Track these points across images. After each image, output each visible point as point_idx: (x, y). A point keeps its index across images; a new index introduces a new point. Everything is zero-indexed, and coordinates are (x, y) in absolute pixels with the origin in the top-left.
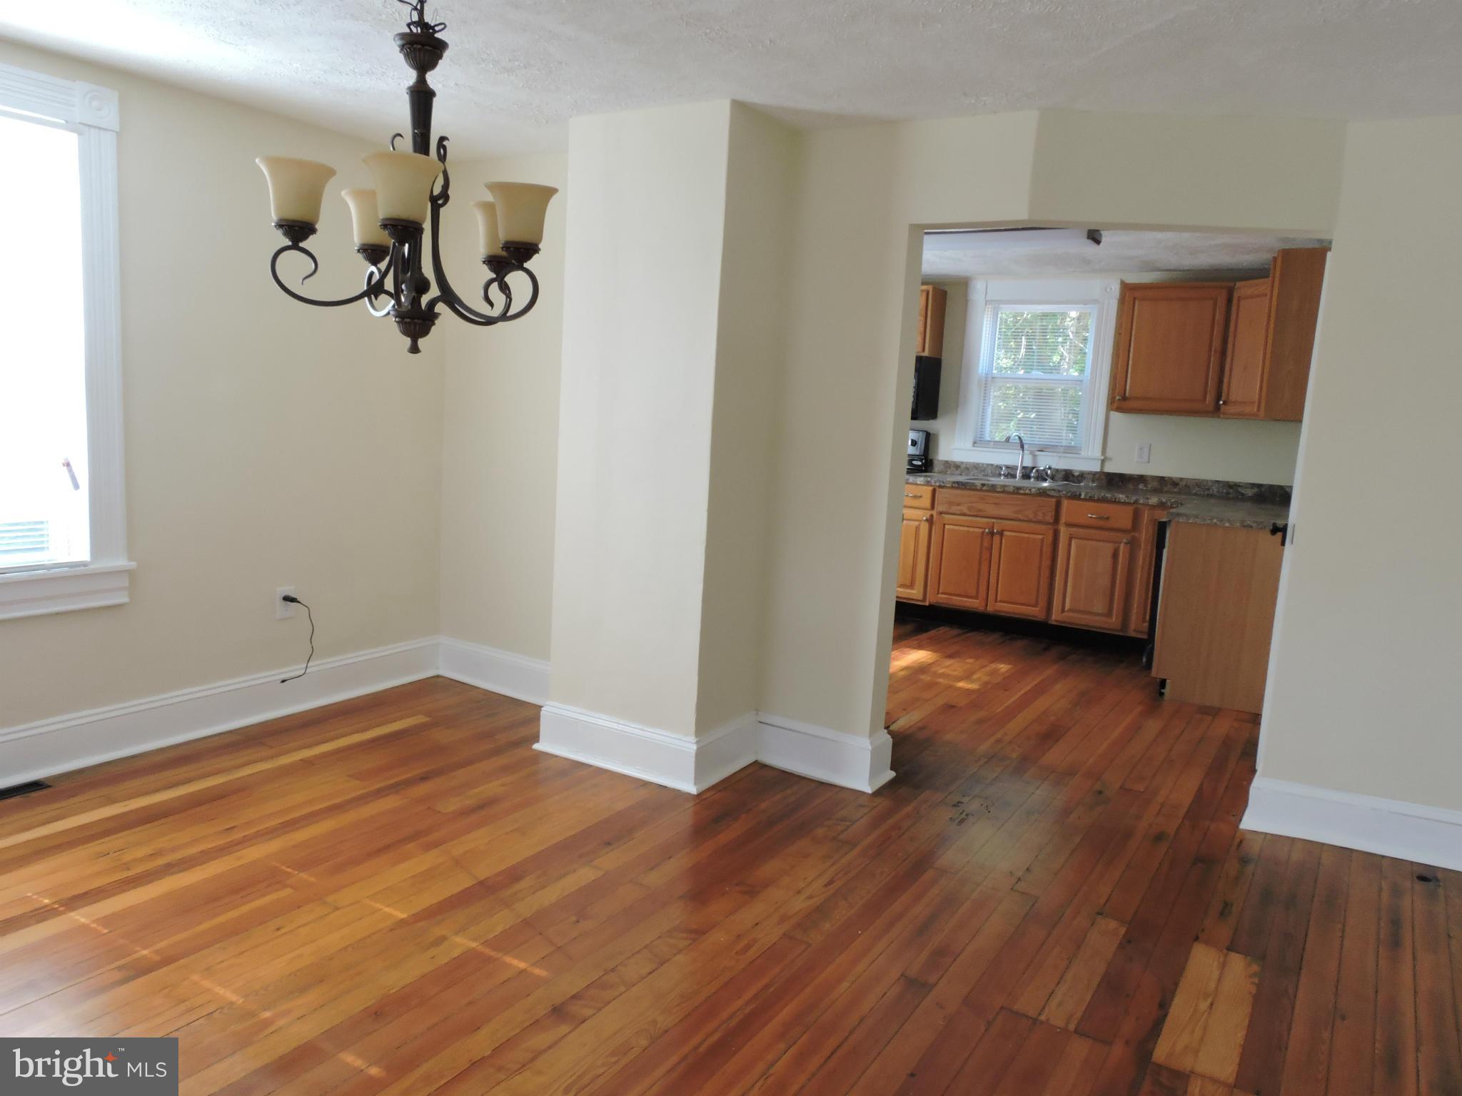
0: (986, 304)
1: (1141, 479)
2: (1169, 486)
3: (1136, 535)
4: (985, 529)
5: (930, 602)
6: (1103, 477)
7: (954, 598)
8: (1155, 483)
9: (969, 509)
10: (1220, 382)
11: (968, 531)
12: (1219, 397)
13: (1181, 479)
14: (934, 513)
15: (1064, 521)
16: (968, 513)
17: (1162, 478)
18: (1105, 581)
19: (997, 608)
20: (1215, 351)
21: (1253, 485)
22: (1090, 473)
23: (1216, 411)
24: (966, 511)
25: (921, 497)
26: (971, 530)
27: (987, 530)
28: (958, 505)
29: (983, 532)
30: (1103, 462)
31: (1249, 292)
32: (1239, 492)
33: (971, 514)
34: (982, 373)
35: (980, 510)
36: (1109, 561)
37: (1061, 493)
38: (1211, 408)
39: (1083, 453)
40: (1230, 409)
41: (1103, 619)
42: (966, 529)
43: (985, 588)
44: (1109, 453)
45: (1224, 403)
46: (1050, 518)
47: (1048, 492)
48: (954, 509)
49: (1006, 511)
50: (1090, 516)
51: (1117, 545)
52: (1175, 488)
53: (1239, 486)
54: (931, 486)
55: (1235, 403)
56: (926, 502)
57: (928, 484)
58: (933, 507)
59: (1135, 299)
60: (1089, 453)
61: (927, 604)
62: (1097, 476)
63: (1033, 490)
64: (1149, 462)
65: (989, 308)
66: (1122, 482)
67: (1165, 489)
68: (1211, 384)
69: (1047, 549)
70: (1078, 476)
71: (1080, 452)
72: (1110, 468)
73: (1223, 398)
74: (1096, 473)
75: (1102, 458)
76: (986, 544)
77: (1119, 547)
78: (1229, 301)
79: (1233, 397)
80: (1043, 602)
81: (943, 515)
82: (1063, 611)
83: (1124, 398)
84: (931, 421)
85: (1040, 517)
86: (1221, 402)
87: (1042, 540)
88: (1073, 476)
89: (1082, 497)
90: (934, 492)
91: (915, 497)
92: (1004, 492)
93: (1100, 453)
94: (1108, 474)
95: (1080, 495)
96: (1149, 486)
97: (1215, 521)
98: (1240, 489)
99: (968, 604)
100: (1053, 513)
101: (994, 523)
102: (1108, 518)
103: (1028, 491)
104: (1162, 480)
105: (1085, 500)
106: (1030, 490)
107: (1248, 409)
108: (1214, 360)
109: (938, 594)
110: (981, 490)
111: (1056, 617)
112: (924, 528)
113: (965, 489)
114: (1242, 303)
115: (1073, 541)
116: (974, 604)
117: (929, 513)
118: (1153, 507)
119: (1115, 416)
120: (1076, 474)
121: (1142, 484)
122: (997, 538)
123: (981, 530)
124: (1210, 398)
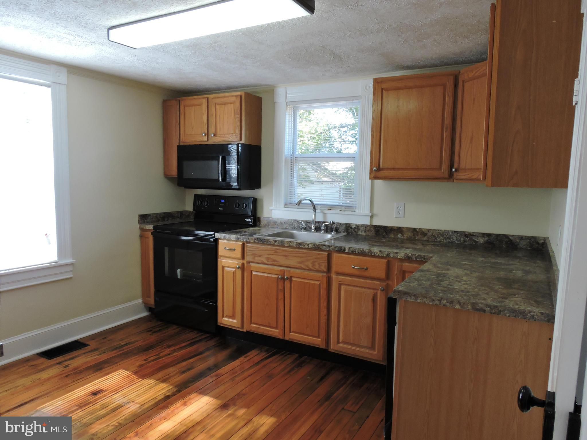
0: (287, 105)
1: (399, 230)
2: (420, 236)
3: (390, 283)
4: (279, 275)
5: (246, 330)
6: (372, 229)
7: (262, 327)
8: (410, 234)
9: (268, 259)
10: (452, 153)
11: (267, 277)
12: (451, 166)
13: (429, 230)
14: (245, 262)
15: (334, 271)
16: (267, 262)
17: (414, 229)
18: (368, 320)
19: (291, 337)
20: (447, 128)
21: (484, 235)
22: (363, 226)
23: (450, 177)
24: (265, 261)
25: (235, 250)
26: (270, 275)
27: (280, 277)
28: (260, 256)
29: (278, 278)
30: (372, 217)
31: (471, 75)
32: (474, 240)
33: (269, 263)
34: (288, 155)
35: (274, 261)
36: (370, 304)
37: (331, 248)
38: (446, 175)
39: (358, 211)
40: (461, 175)
41: (368, 351)
42: (266, 275)
43: (282, 321)
44: (375, 211)
45: (456, 170)
46: (324, 268)
47: (321, 247)
48: (257, 259)
49: (293, 262)
50: (353, 266)
51: (375, 291)
52: (424, 237)
53: (473, 235)
54: (241, 241)
55: (465, 170)
56: (238, 254)
57: (238, 240)
58: (243, 257)
59: (382, 89)
60: (362, 212)
61: (245, 331)
62: (368, 228)
63: (310, 245)
64: (404, 218)
65: (290, 108)
66: (386, 233)
67: (417, 238)
68: (445, 155)
69: (324, 293)
70: (355, 228)
71: (355, 210)
72: (377, 222)
73: (456, 165)
74: (367, 226)
75: (370, 215)
76: (280, 287)
77: (377, 293)
78: (456, 86)
79: (462, 166)
80: (323, 335)
81: (251, 264)
82: (338, 342)
83: (379, 169)
84: (256, 190)
85: (317, 267)
86: (454, 170)
87: (320, 285)
88: (351, 228)
89: (347, 251)
90: (243, 246)
91: (231, 250)
92: (289, 247)
93: (369, 212)
94: (375, 227)
95: (345, 250)
96: (406, 235)
97: (445, 302)
98: (474, 238)
99: (270, 333)
100: (326, 264)
101: (284, 271)
102: (366, 269)
103: (306, 246)
104: (414, 230)
105: (348, 253)
106: (308, 245)
107: (475, 175)
108: (446, 135)
109: (251, 324)
110: (274, 245)
111: (334, 347)
112: (239, 273)
113: (263, 244)
114: (466, 85)
115: (342, 287)
116: (275, 332)
117: (241, 262)
118: (401, 260)
119: (377, 182)
120: (354, 227)
121: (400, 234)
122: (287, 283)
123: (276, 276)
124: (445, 167)
